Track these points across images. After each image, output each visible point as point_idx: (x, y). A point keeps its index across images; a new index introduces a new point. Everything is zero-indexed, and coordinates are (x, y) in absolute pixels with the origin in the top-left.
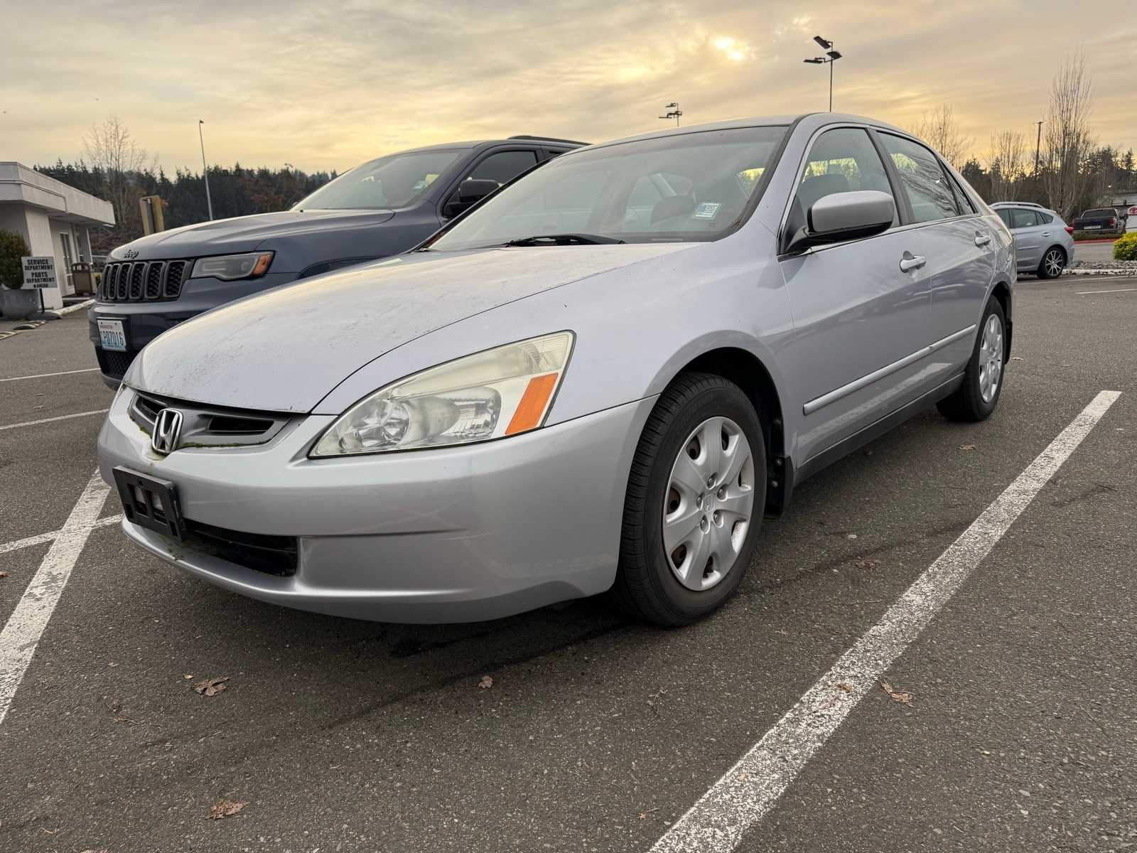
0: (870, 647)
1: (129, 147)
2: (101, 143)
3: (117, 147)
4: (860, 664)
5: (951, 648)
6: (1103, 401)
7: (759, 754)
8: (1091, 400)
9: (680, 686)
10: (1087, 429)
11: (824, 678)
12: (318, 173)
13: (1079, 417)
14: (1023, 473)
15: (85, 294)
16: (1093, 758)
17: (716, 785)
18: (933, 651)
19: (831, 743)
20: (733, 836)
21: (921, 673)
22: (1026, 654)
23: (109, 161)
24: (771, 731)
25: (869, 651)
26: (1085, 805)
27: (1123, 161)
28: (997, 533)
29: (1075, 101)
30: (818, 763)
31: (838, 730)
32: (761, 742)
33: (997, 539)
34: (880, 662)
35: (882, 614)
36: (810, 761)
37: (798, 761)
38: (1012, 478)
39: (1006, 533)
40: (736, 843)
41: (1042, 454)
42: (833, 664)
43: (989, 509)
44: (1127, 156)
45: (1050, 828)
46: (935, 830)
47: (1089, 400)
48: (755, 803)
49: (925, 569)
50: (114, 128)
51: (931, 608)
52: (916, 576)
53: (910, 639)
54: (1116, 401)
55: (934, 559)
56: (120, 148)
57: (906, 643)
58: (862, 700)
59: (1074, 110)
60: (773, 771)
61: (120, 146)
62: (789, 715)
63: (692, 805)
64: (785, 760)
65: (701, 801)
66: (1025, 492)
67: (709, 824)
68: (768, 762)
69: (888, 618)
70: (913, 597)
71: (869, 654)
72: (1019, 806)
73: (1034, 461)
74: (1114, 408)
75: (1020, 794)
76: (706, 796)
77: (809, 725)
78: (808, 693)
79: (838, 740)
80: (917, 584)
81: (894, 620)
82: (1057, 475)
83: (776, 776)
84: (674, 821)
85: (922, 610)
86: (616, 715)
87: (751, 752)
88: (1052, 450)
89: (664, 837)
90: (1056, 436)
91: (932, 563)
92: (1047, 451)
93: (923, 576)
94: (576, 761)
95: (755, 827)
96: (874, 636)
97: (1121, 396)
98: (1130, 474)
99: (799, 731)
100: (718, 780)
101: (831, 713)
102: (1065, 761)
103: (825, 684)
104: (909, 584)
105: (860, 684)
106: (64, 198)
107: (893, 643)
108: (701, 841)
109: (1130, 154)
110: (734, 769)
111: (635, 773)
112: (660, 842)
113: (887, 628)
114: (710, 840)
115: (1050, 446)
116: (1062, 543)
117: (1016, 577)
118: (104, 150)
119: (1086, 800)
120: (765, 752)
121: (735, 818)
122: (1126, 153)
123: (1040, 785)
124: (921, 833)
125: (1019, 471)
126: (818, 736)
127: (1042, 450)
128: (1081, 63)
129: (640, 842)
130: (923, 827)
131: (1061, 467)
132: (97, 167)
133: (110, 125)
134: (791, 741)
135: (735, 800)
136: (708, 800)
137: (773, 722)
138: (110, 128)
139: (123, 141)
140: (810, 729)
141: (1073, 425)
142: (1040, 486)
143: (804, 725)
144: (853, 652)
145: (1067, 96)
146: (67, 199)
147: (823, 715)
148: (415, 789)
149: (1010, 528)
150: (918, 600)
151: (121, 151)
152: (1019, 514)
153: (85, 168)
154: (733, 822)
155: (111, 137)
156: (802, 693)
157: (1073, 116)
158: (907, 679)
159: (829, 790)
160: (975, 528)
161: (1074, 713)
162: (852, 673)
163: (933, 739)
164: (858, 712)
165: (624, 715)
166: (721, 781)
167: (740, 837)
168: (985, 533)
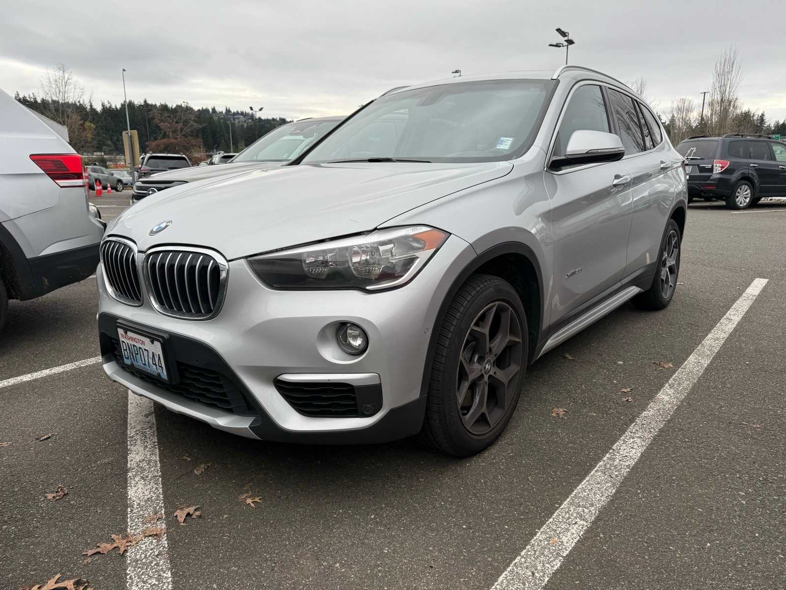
0: (644, 422)
3: (64, 86)
4: (641, 431)
5: (690, 423)
6: (758, 286)
7: (596, 474)
8: (750, 284)
9: (543, 441)
10: (750, 303)
11: (623, 437)
12: (202, 109)
13: (744, 295)
14: (715, 328)
16: (775, 478)
17: (578, 488)
18: (680, 425)
19: (634, 469)
20: (594, 511)
21: (676, 436)
22: (732, 427)
24: (601, 463)
25: (644, 424)
26: (774, 499)
27: (758, 120)
28: (706, 362)
29: (730, 79)
30: (630, 478)
31: (636, 463)
32: (596, 469)
33: (706, 365)
34: (652, 430)
35: (648, 405)
36: (625, 478)
37: (619, 478)
38: (709, 331)
39: (711, 362)
40: (596, 515)
41: (725, 317)
42: (626, 431)
43: (698, 348)
44: (761, 117)
45: (757, 509)
46: (699, 510)
47: (748, 284)
48: (601, 497)
49: (667, 381)
51: (675, 403)
52: (662, 386)
53: (666, 418)
54: (766, 286)
55: (672, 376)
57: (664, 421)
58: (647, 449)
59: (729, 85)
60: (607, 482)
62: (608, 455)
63: (568, 497)
64: (612, 477)
65: (572, 495)
66: (718, 339)
67: (579, 506)
68: (603, 478)
69: (651, 407)
70: (663, 396)
71: (644, 426)
72: (740, 499)
73: (721, 321)
74: (764, 290)
75: (740, 494)
76: (574, 493)
77: (620, 460)
78: (616, 445)
79: (638, 468)
80: (664, 390)
81: (655, 409)
82: (735, 330)
83: (609, 485)
84: (560, 504)
85: (670, 404)
86: (512, 454)
87: (592, 473)
88: (730, 315)
89: (557, 512)
90: (732, 306)
91: (670, 378)
92: (727, 314)
93: (667, 385)
94: (498, 476)
95: (604, 508)
96: (646, 417)
97: (768, 282)
98: (779, 330)
99: (615, 463)
100: (578, 486)
101: (631, 455)
102: (761, 479)
103: (624, 440)
104: (660, 389)
105: (643, 441)
107: (657, 421)
108: (578, 513)
109: (763, 115)
110: (585, 481)
111: (532, 482)
112: (556, 514)
113: (651, 413)
114: (582, 513)
115: (729, 312)
116: (744, 368)
117: (720, 387)
119: (775, 497)
120: (600, 473)
121: (592, 504)
122: (760, 115)
123: (750, 490)
124: (692, 511)
125: (712, 327)
126: (627, 466)
127: (724, 314)
128: (735, 53)
129: (546, 514)
130: (692, 508)
131: (737, 325)
132: (44, 99)
134: (612, 468)
135: (590, 495)
136: (575, 495)
137: (600, 459)
140: (621, 462)
141: (740, 299)
142: (726, 336)
143: (617, 461)
144: (635, 425)
145: (724, 76)
147: (627, 456)
148: (413, 488)
149: (712, 360)
150: (666, 398)
152: (716, 352)
153: (35, 99)
154: (592, 505)
156: (613, 445)
157: (728, 89)
158: (669, 439)
159: (639, 491)
160: (692, 358)
161: (763, 456)
162: (637, 435)
163: (689, 468)
164: (646, 455)
165: (516, 454)
166: (580, 486)
167: (597, 512)
168: (698, 362)
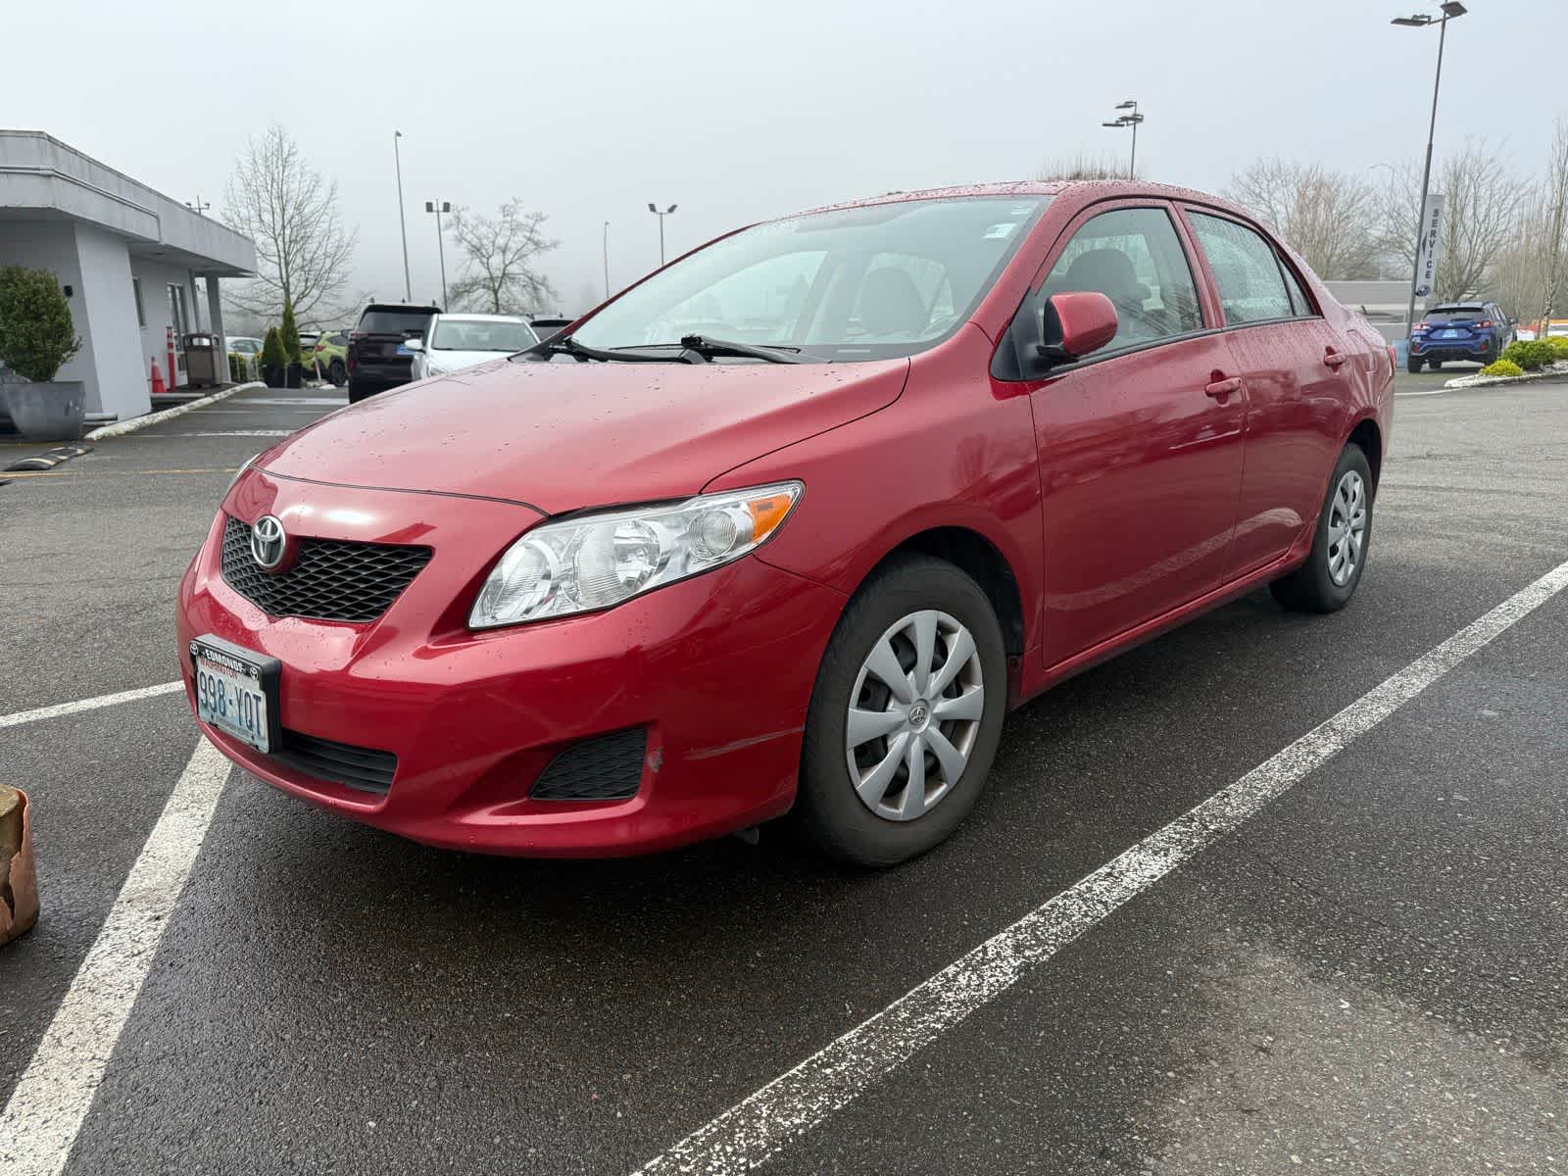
1: (297, 169)
2: (260, 161)
15: (204, 386)
23: (269, 188)
50: (277, 140)
56: (284, 171)
61: (284, 167)
106: (157, 217)
118: (263, 173)
133: (271, 136)
138: (272, 140)
139: (291, 159)
146: (161, 219)
151: (285, 174)
155: (273, 154)
